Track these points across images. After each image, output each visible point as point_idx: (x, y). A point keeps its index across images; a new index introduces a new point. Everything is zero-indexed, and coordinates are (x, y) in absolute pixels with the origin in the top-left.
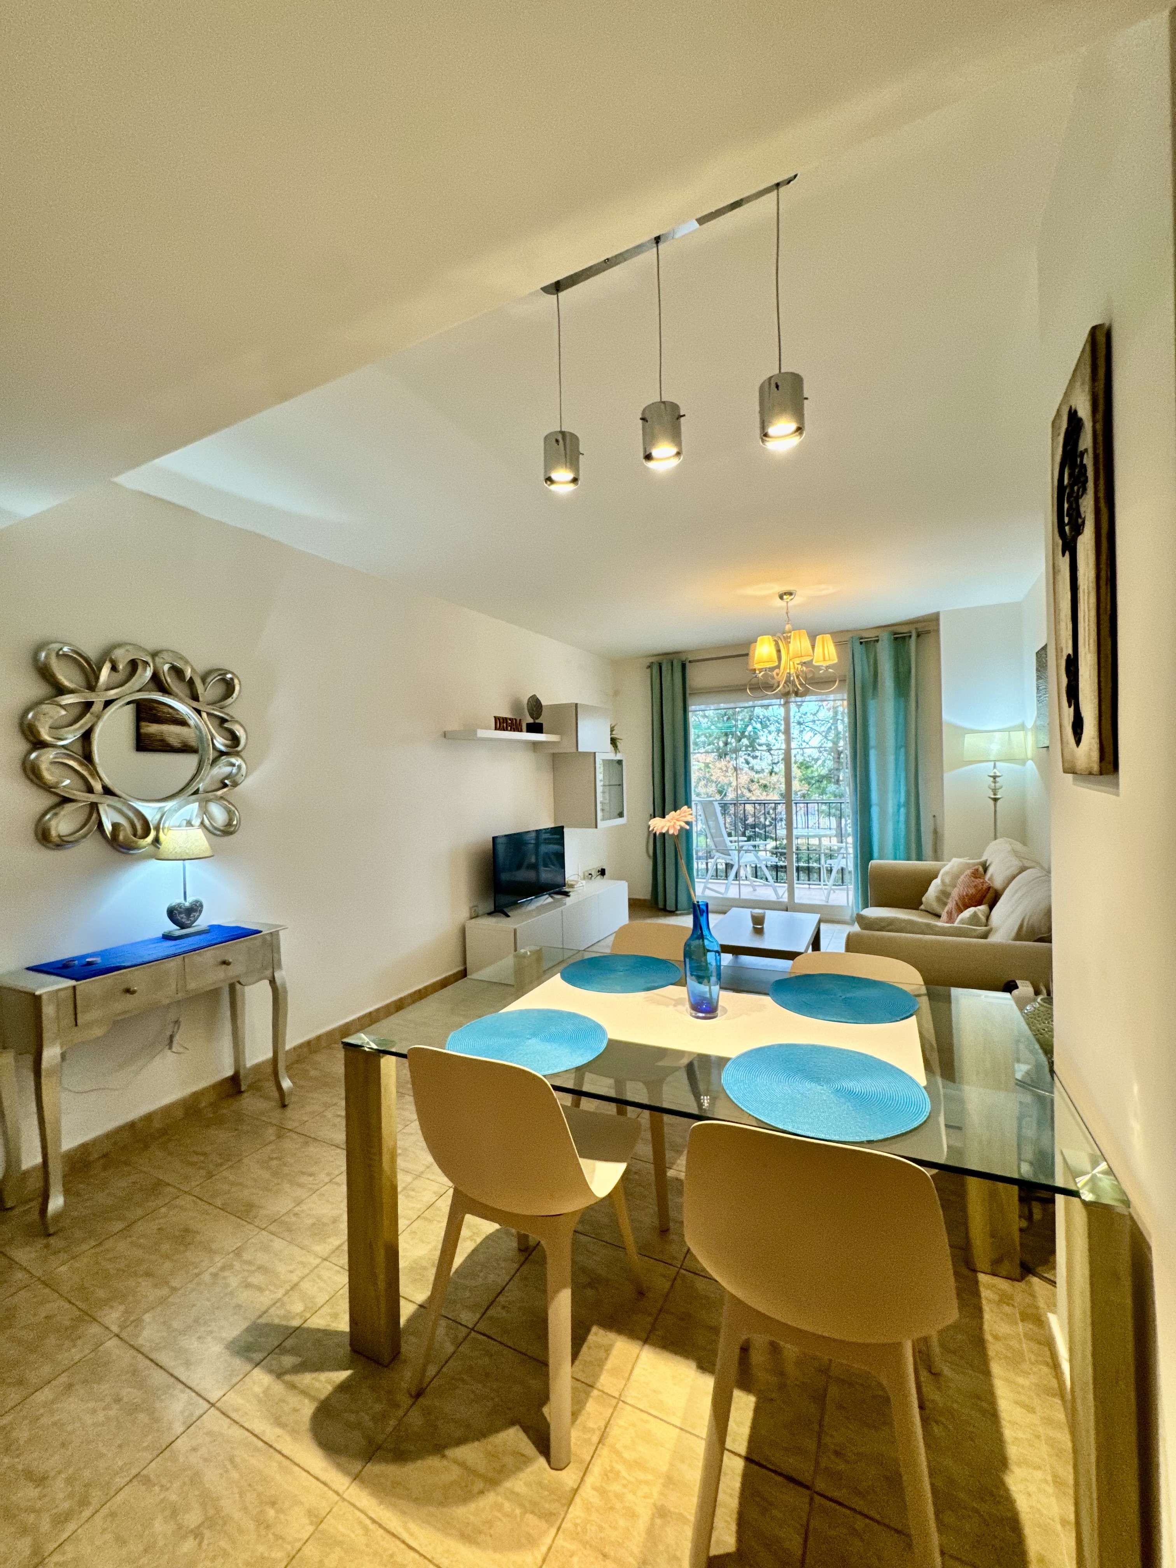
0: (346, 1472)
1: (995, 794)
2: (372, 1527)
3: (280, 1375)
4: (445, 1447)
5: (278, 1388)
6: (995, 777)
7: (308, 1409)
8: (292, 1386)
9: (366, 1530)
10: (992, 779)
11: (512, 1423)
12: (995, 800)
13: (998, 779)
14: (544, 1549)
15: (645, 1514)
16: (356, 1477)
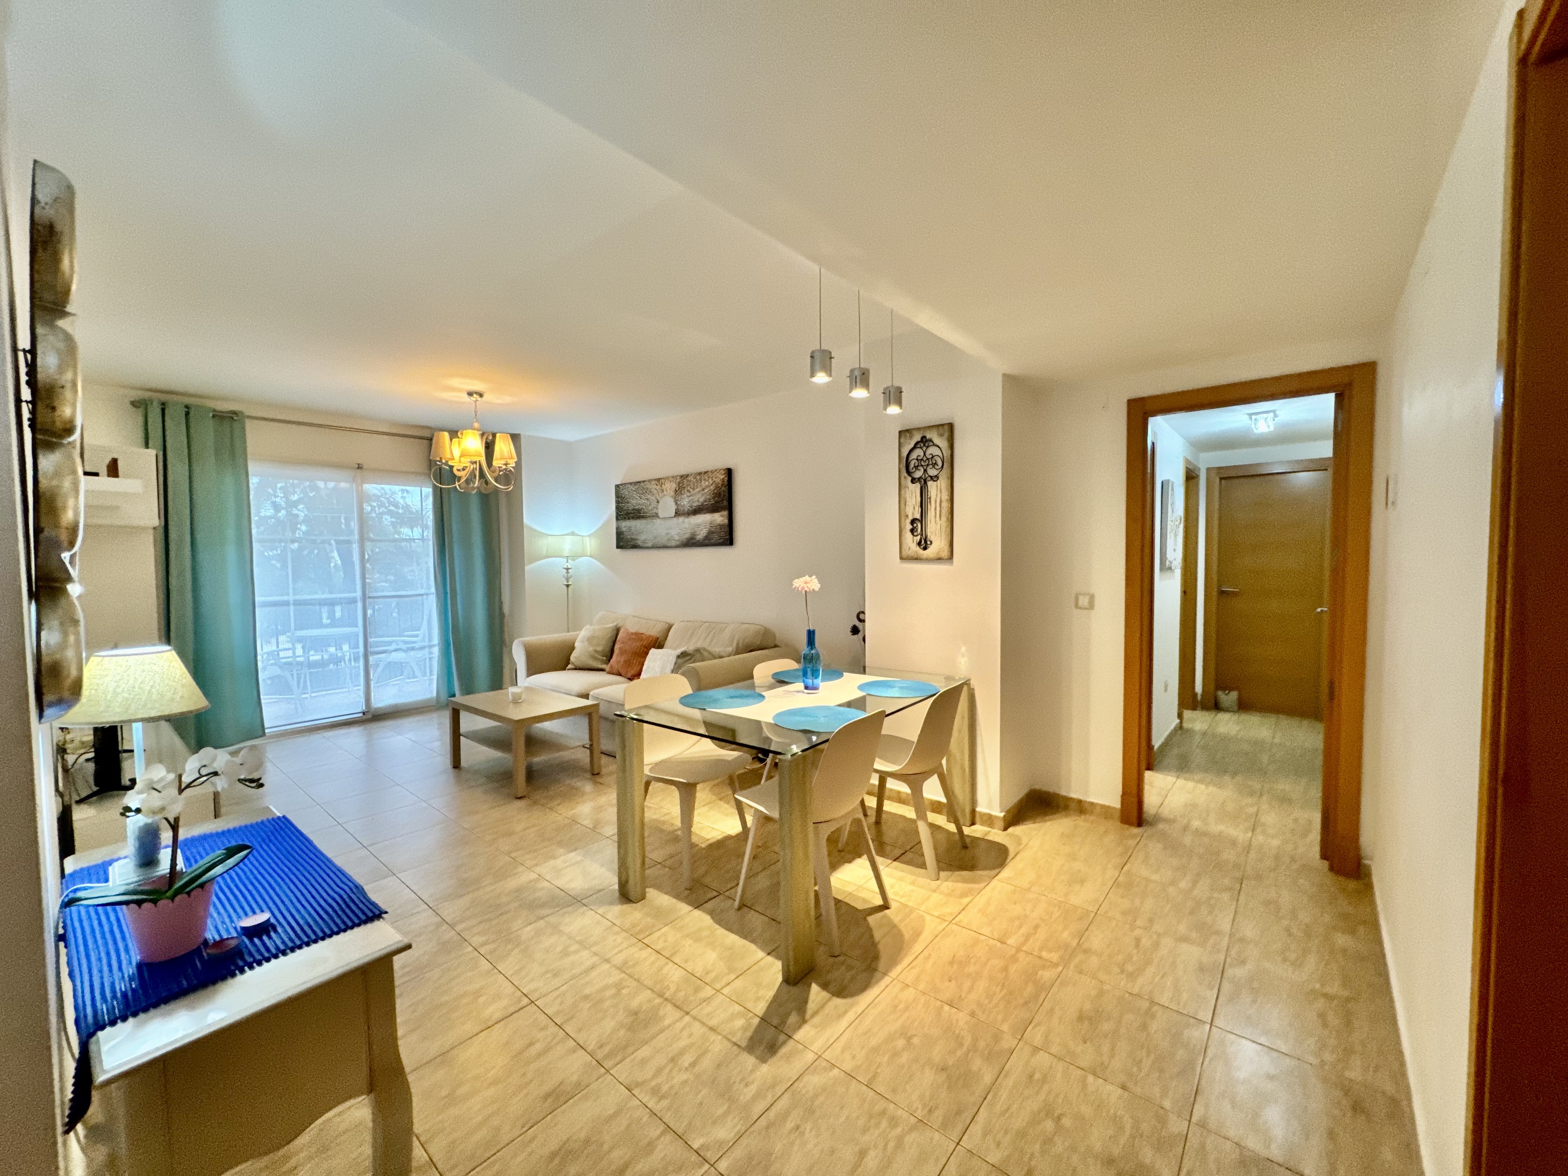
0: (882, 978)
1: (568, 582)
2: (911, 966)
3: (804, 1021)
4: (873, 942)
5: (816, 1020)
6: (567, 569)
7: (837, 1001)
8: (816, 1013)
9: (912, 968)
10: (565, 571)
11: (865, 919)
12: (568, 586)
13: (570, 571)
14: (924, 914)
15: (912, 887)
16: (885, 974)
